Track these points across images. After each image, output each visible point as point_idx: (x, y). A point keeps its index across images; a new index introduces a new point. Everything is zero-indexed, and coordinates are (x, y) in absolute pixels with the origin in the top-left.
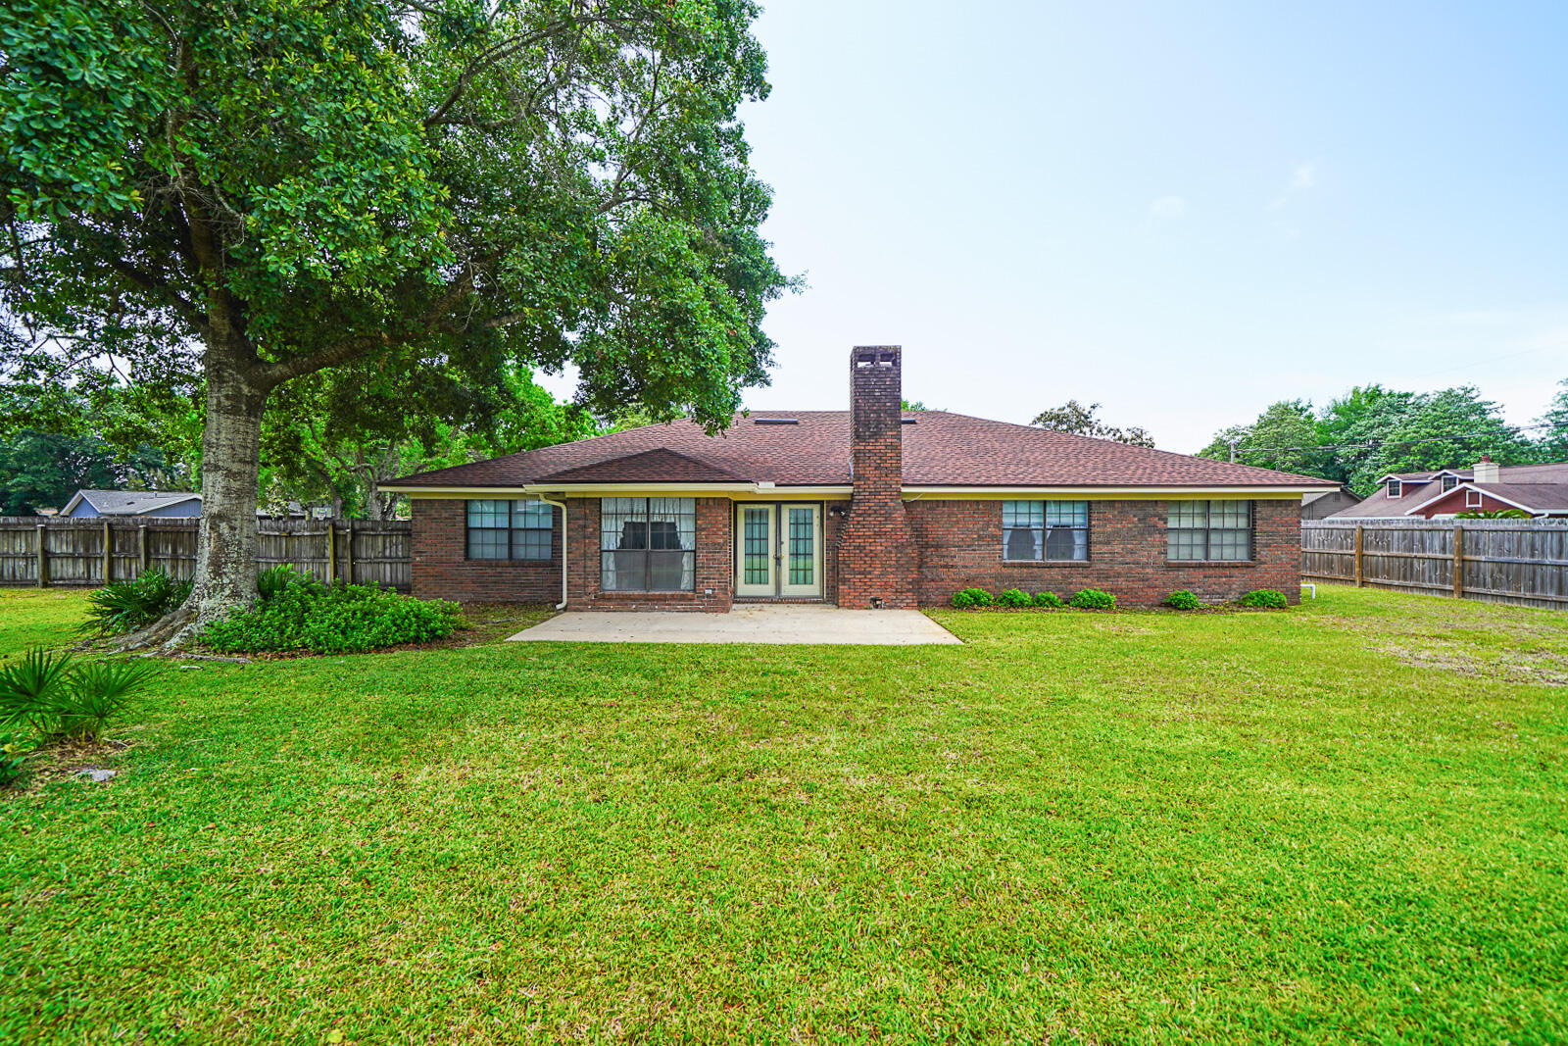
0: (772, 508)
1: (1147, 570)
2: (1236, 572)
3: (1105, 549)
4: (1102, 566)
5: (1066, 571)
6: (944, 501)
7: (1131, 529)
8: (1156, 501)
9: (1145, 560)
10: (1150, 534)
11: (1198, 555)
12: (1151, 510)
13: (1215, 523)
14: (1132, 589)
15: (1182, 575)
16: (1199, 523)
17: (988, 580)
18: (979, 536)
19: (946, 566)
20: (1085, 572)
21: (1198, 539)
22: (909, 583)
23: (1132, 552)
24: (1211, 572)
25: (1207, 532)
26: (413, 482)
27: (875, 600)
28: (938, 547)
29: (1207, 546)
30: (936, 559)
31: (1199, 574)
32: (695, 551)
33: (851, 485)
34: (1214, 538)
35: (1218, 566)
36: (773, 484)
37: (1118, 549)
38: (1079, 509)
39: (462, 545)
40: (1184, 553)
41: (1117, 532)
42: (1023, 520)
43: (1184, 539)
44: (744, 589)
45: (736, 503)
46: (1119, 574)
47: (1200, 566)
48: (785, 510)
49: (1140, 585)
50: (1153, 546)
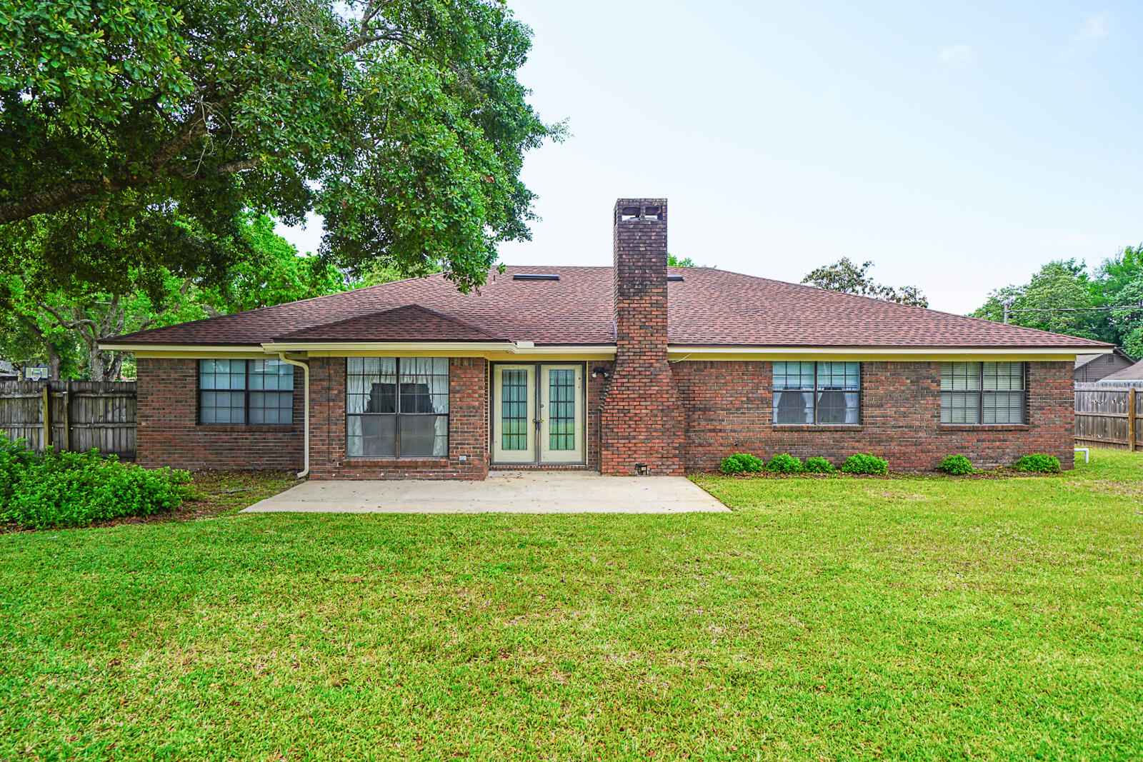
0: (531, 369)
1: (920, 434)
2: (1010, 436)
3: (877, 412)
4: (875, 430)
5: (837, 435)
6: (712, 362)
7: (903, 392)
8: (929, 363)
9: (918, 423)
10: (923, 397)
11: (972, 419)
12: (924, 372)
13: (989, 385)
14: (904, 454)
15: (956, 439)
16: (972, 385)
17: (757, 444)
18: (748, 398)
19: (714, 431)
20: (858, 436)
21: (972, 401)
22: (676, 448)
23: (905, 415)
24: (984, 436)
25: (980, 394)
26: (138, 340)
27: (639, 466)
28: (705, 410)
29: (980, 409)
30: (703, 423)
31: (973, 438)
32: (448, 415)
33: (615, 344)
34: (988, 401)
35: (992, 430)
36: (531, 344)
37: (890, 412)
38: (851, 371)
39: (193, 409)
40: (957, 417)
41: (890, 395)
42: (793, 382)
43: (958, 401)
44: (501, 455)
45: (493, 363)
46: (893, 438)
47: (973, 430)
48: (546, 372)
49: (913, 449)
50: (926, 409)
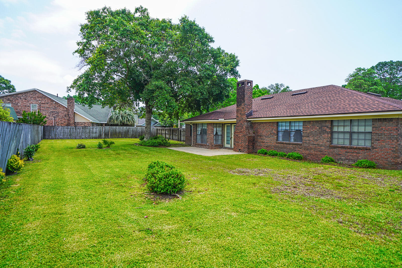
0: (230, 125)
1: (322, 148)
2: (361, 151)
3: (307, 139)
4: (306, 145)
5: (294, 146)
6: (262, 122)
7: (316, 132)
8: (326, 121)
9: (321, 143)
10: (324, 134)
11: (347, 143)
12: (324, 124)
13: (355, 129)
14: (316, 154)
15: (336, 150)
16: (347, 129)
17: (272, 147)
18: (270, 133)
19: (262, 142)
20: (300, 147)
21: (347, 136)
22: (246, 146)
23: (316, 140)
25: (351, 133)
27: (240, 150)
28: (260, 136)
29: (351, 139)
30: (260, 140)
31: (343, 151)
32: (222, 135)
33: (236, 119)
34: (355, 136)
35: (356, 148)
36: (223, 119)
37: (311, 139)
38: (301, 124)
39: (190, 133)
40: (341, 142)
41: (311, 133)
43: (341, 136)
44: (226, 145)
45: (224, 124)
46: (312, 148)
47: (347, 148)
48: (233, 125)
49: (319, 153)
50: (324, 138)
